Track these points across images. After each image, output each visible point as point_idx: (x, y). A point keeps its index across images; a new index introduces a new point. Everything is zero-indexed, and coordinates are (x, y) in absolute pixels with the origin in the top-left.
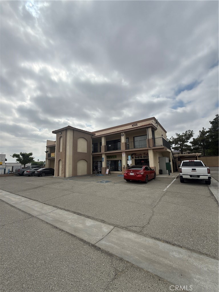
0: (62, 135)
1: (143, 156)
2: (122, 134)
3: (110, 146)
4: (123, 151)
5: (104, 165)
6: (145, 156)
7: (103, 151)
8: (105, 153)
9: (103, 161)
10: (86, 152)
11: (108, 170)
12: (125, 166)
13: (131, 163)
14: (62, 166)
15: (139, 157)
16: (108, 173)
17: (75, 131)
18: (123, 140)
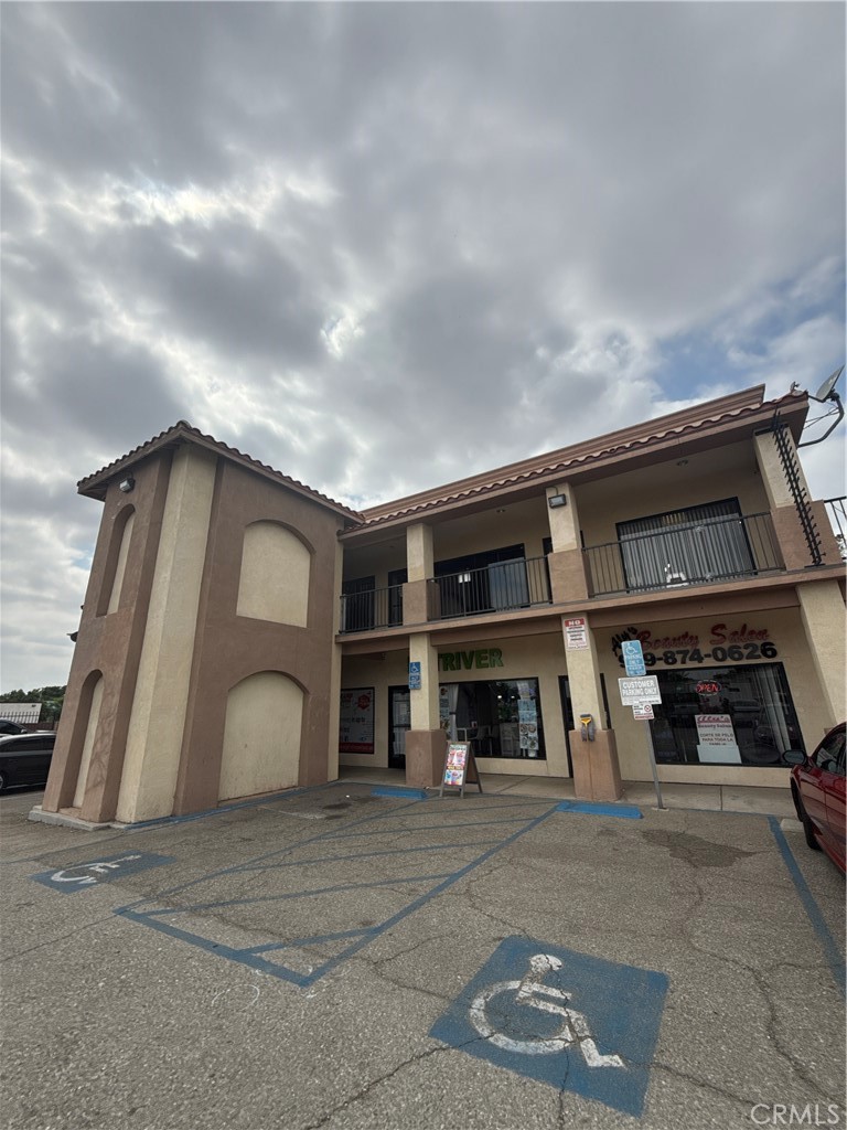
0: (134, 498)
1: (705, 648)
2: (550, 493)
3: (467, 578)
4: (570, 609)
5: (422, 710)
6: (726, 645)
7: (416, 612)
8: (430, 627)
9: (418, 687)
10: (299, 618)
11: (458, 755)
12: (592, 723)
13: (658, 700)
14: (100, 724)
15: (679, 657)
16: (460, 782)
17: (227, 470)
18: (564, 530)
